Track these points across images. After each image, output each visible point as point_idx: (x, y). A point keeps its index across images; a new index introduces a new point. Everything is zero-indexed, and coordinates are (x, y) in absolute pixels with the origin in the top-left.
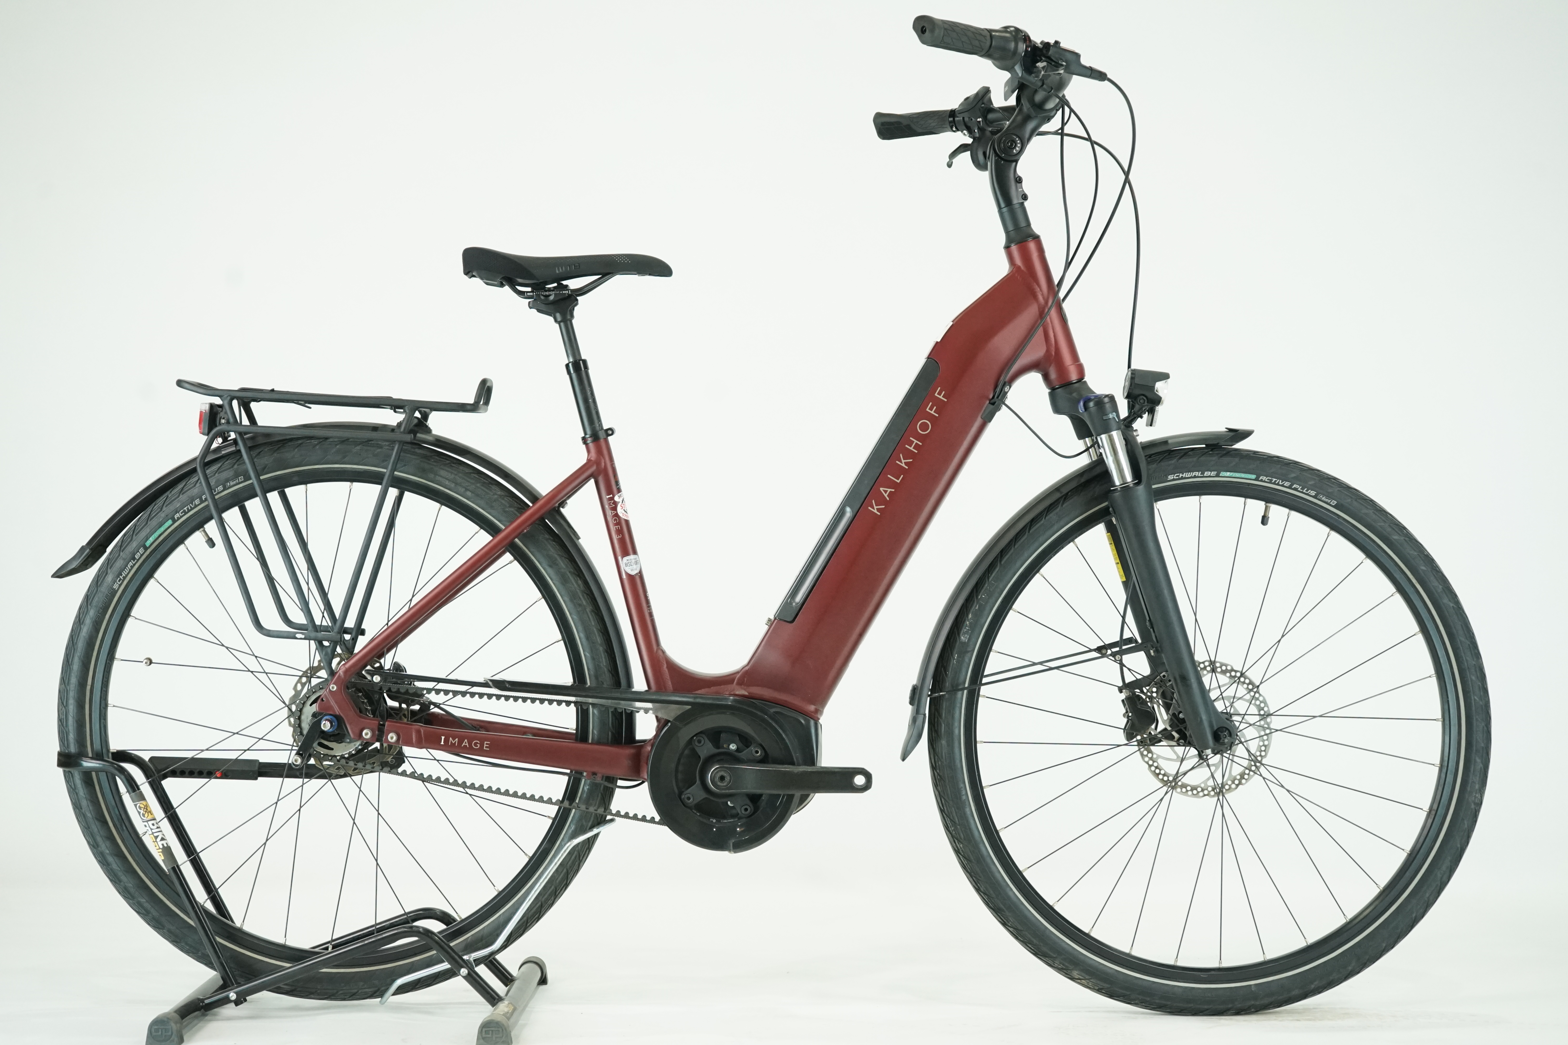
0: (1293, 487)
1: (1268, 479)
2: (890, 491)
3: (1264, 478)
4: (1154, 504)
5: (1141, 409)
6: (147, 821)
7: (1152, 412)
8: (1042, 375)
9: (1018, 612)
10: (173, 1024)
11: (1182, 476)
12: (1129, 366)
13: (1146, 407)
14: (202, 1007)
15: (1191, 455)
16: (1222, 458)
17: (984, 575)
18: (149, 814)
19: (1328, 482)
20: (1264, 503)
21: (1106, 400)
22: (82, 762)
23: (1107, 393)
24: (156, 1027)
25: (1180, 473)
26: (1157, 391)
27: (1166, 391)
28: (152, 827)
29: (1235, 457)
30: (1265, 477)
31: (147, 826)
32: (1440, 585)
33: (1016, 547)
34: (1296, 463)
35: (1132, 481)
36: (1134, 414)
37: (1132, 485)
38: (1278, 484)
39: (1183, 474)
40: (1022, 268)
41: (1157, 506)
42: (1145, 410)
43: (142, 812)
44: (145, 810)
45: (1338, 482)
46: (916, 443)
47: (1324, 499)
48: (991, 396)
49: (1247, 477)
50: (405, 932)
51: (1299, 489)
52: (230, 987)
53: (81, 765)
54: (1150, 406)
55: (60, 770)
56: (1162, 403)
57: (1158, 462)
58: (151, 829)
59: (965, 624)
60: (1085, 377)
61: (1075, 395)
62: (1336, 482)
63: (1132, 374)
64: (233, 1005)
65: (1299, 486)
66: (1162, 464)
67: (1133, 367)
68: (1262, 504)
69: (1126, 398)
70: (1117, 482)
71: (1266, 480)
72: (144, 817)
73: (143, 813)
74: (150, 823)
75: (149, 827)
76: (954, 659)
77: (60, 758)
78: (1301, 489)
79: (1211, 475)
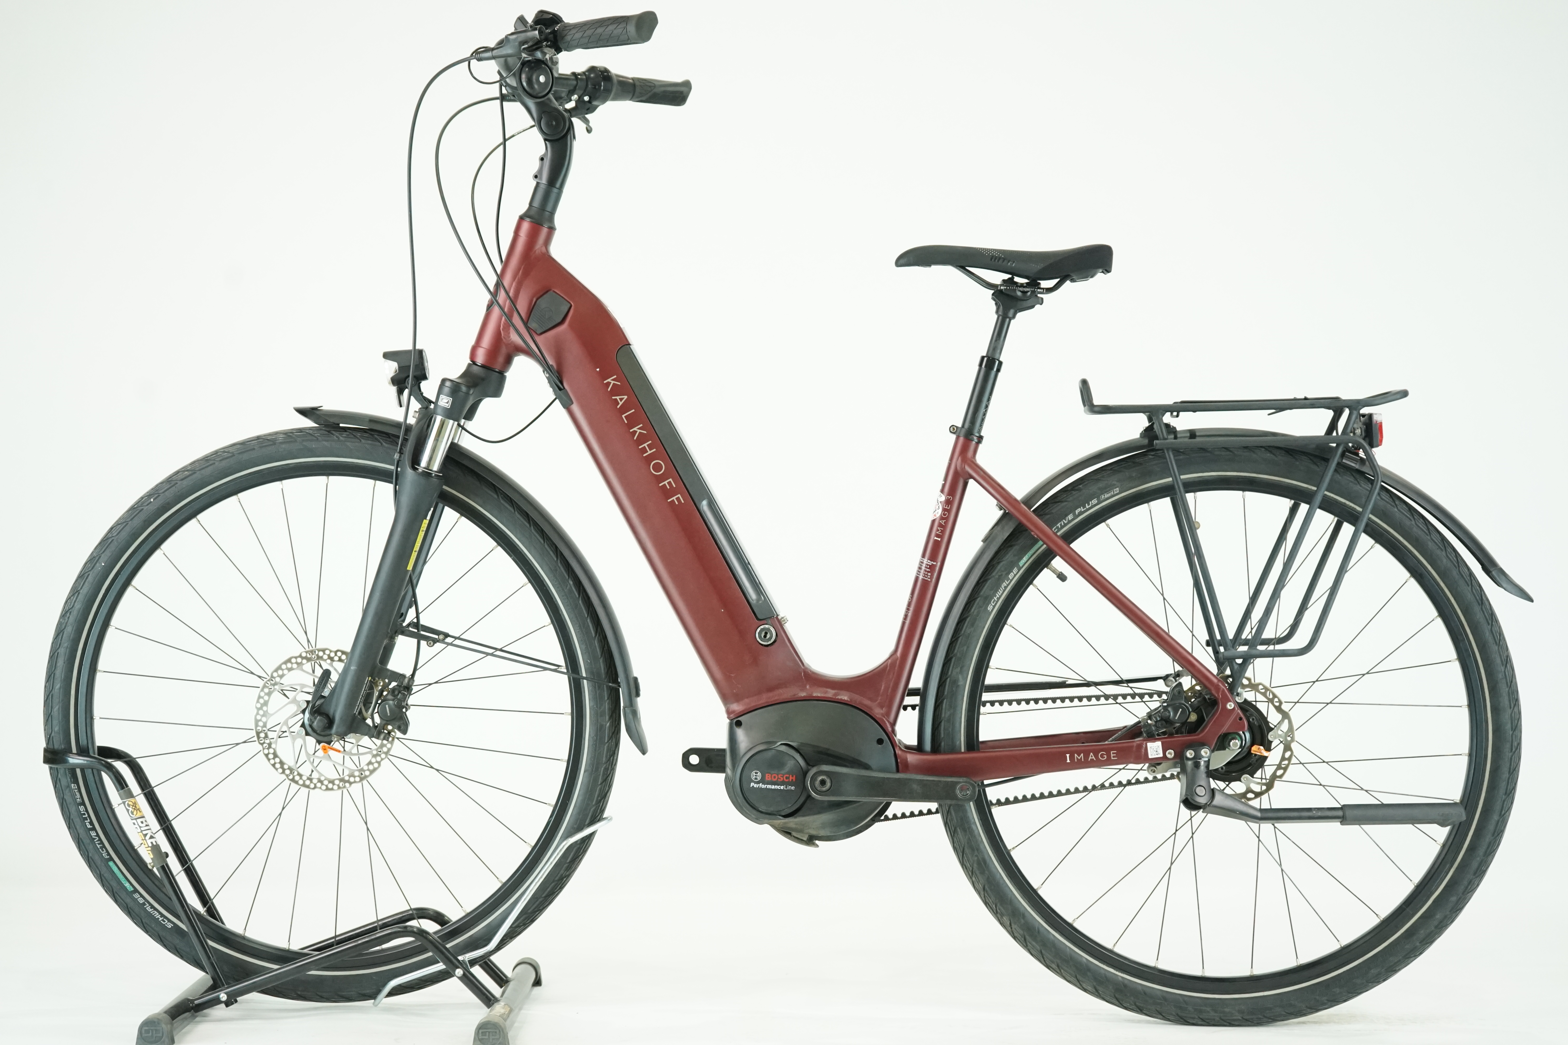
6: (136, 819)
10: (164, 1026)
14: (192, 1008)
18: (138, 811)
22: (69, 759)
24: (146, 1028)
28: (141, 825)
31: (136, 823)
43: (130, 809)
44: (134, 807)
50: (399, 932)
52: (221, 987)
53: (66, 762)
55: (46, 767)
58: (140, 827)
64: (223, 1005)
72: (133, 814)
73: (132, 811)
74: (139, 821)
75: (138, 825)
77: (46, 754)
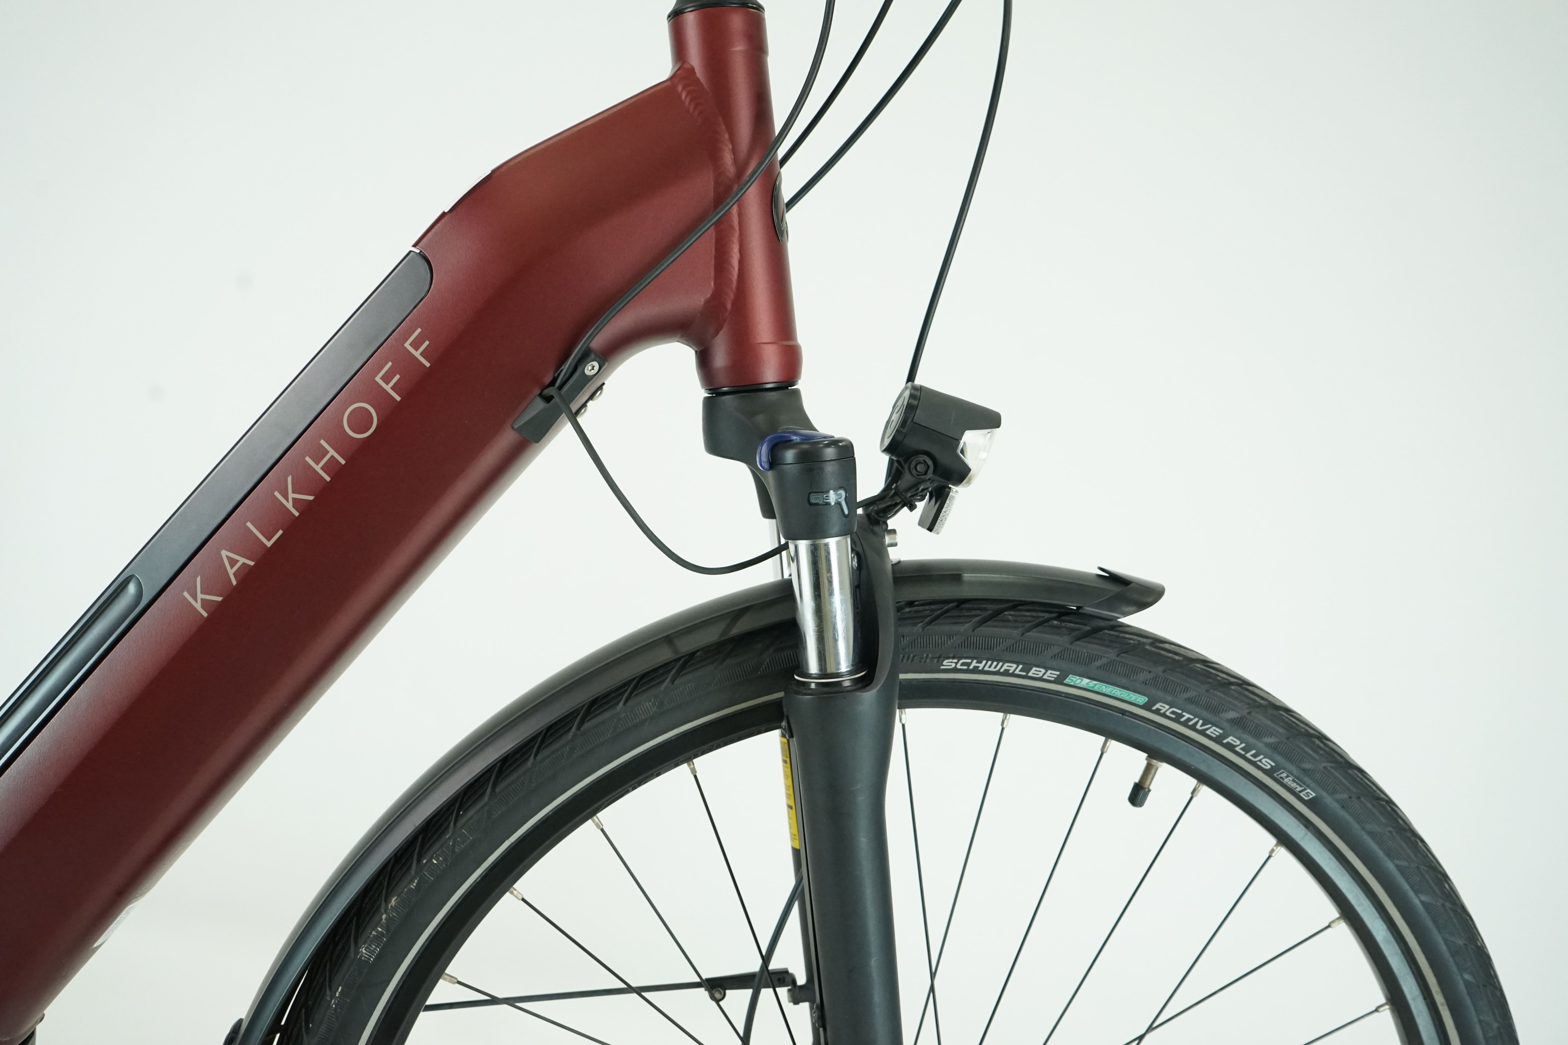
0: (1225, 741)
1: (1173, 713)
2: (244, 564)
3: (1164, 708)
4: (898, 711)
5: (915, 485)
7: (940, 496)
8: (696, 352)
9: (524, 900)
11: (975, 667)
12: (911, 377)
13: (928, 484)
15: (1009, 621)
16: (1078, 642)
17: (448, 809)
19: (1305, 744)
20: (1145, 755)
21: (830, 453)
23: (837, 435)
25: (973, 658)
26: (962, 452)
27: (983, 455)
29: (1108, 646)
30: (1167, 707)
32: (1497, 1021)
33: (539, 757)
34: (1244, 684)
35: (851, 673)
36: (895, 494)
37: (847, 684)
38: (1193, 728)
39: (981, 663)
40: (699, 73)
41: (903, 716)
42: (923, 490)
45: (1325, 744)
46: (332, 457)
47: (1288, 781)
48: (548, 380)
49: (1127, 698)
51: (1237, 749)
54: (939, 481)
56: (969, 482)
57: (926, 620)
59: (376, 918)
60: (799, 381)
61: (760, 419)
62: (1321, 745)
63: (912, 396)
65: (1238, 742)
66: (935, 628)
67: (918, 381)
68: (1140, 758)
69: (889, 450)
70: (813, 667)
71: (1168, 713)
76: (333, 996)
78: (1242, 749)
79: (1045, 677)
